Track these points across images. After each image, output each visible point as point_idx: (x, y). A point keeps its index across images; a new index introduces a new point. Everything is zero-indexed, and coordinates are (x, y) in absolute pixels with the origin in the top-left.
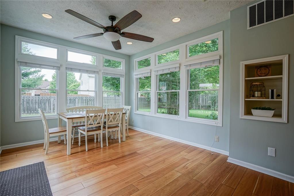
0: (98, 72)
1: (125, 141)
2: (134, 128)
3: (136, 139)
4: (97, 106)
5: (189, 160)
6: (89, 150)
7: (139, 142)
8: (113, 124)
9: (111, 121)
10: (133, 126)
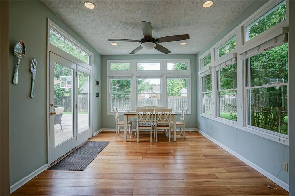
0: (162, 76)
1: (176, 142)
2: (200, 132)
3: (187, 142)
4: (162, 107)
5: (218, 179)
6: (139, 142)
7: (189, 145)
8: (164, 124)
9: (160, 120)
10: (199, 130)
